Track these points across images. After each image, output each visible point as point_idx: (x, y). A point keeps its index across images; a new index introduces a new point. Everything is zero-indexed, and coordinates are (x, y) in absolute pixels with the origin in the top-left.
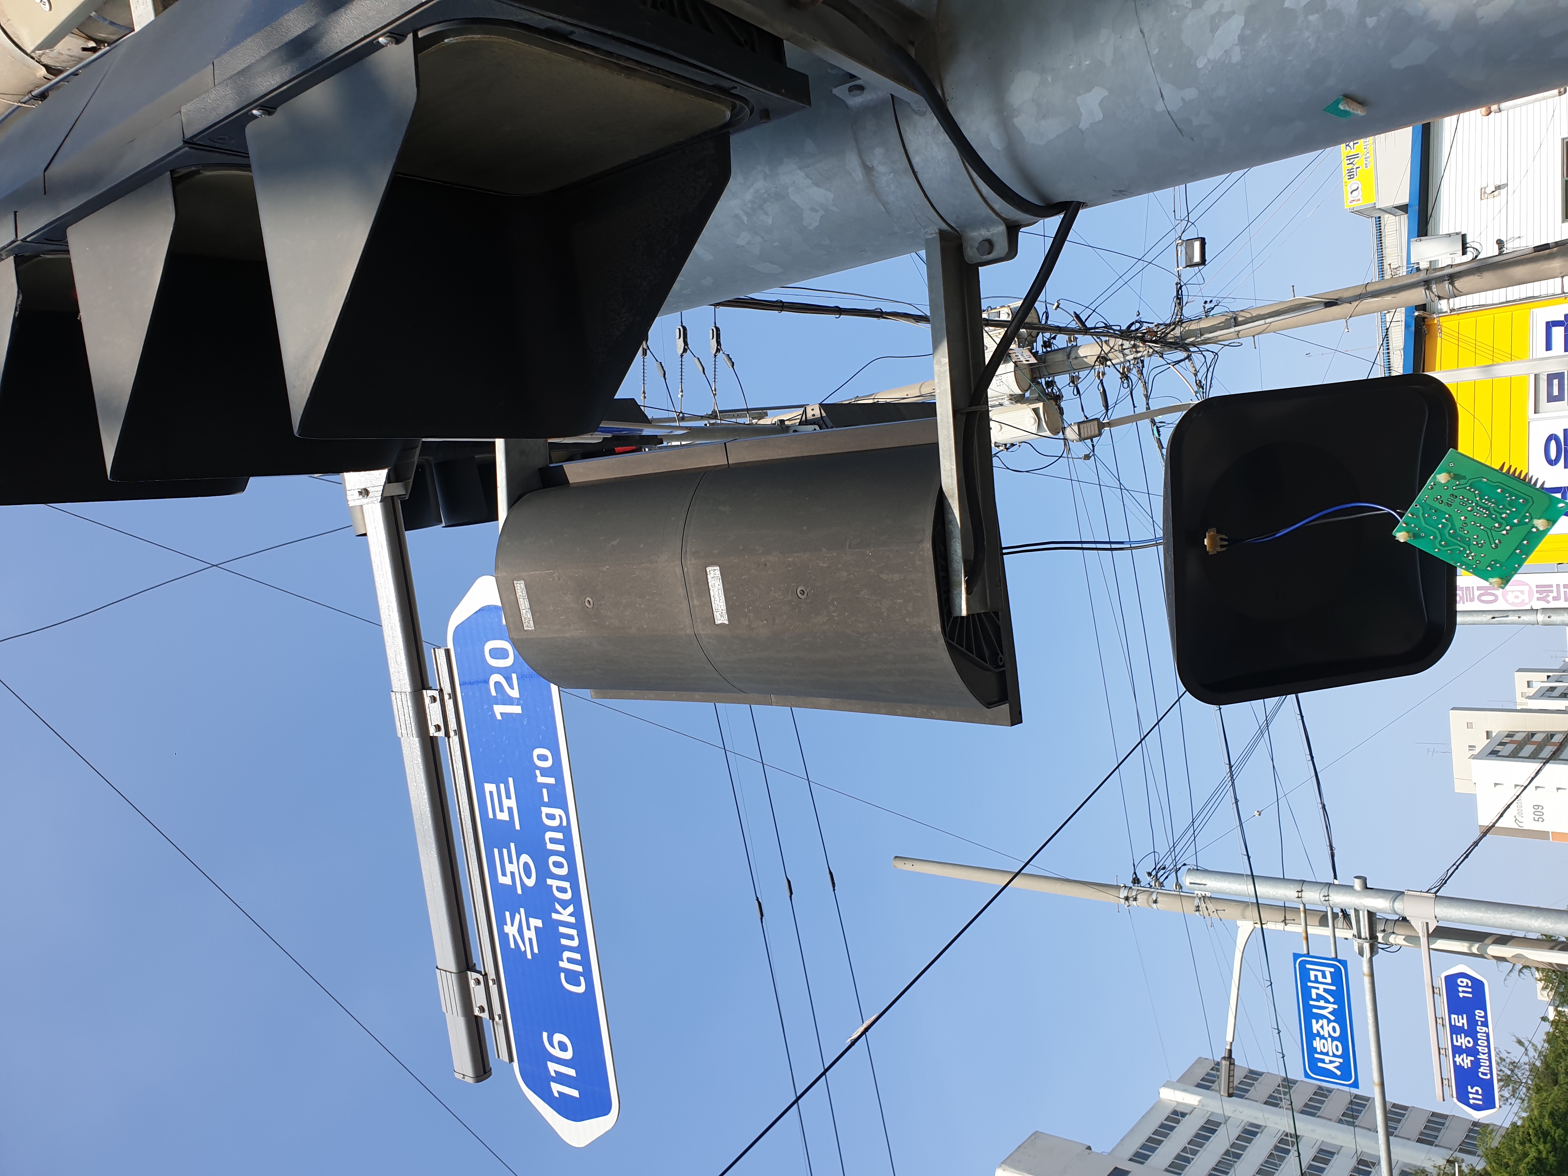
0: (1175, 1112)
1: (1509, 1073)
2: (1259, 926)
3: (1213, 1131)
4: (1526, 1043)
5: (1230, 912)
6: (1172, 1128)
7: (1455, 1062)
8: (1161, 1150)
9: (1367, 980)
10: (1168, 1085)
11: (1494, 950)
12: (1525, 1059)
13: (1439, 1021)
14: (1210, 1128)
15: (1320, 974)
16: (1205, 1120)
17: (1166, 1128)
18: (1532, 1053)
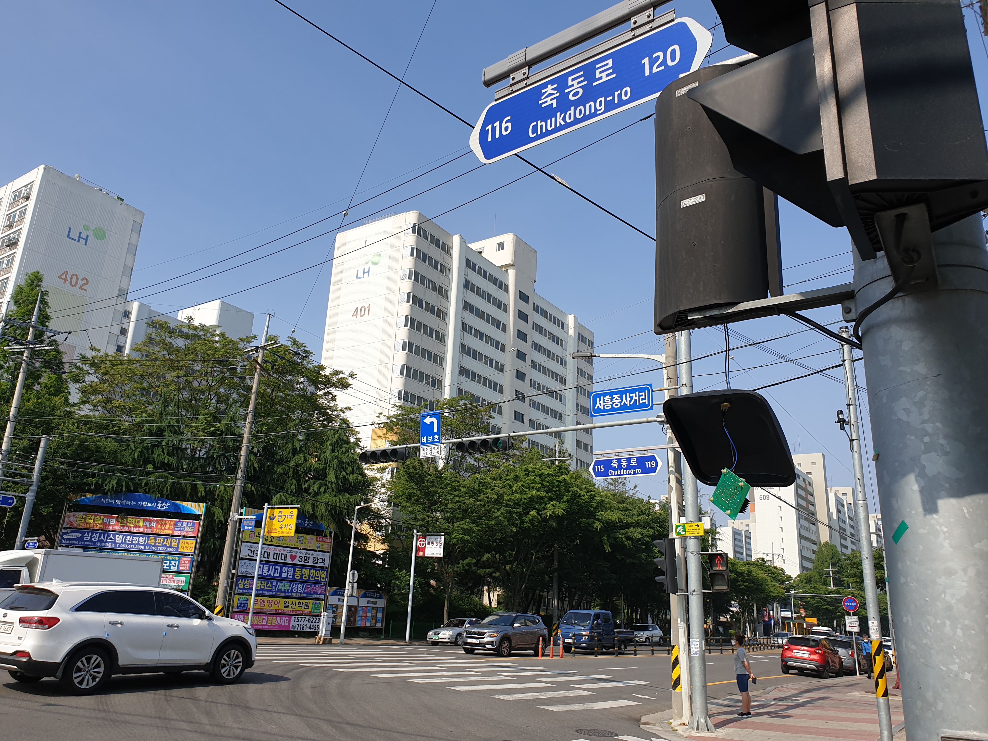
0: (563, 324)
1: (619, 481)
2: (664, 366)
3: (558, 344)
4: (636, 490)
5: (670, 350)
6: (554, 323)
7: (613, 460)
8: (543, 318)
9: (645, 420)
10: (576, 319)
11: (672, 478)
12: (628, 489)
13: (631, 453)
14: (559, 342)
15: (643, 397)
16: (562, 339)
17: (553, 319)
18: (632, 492)
